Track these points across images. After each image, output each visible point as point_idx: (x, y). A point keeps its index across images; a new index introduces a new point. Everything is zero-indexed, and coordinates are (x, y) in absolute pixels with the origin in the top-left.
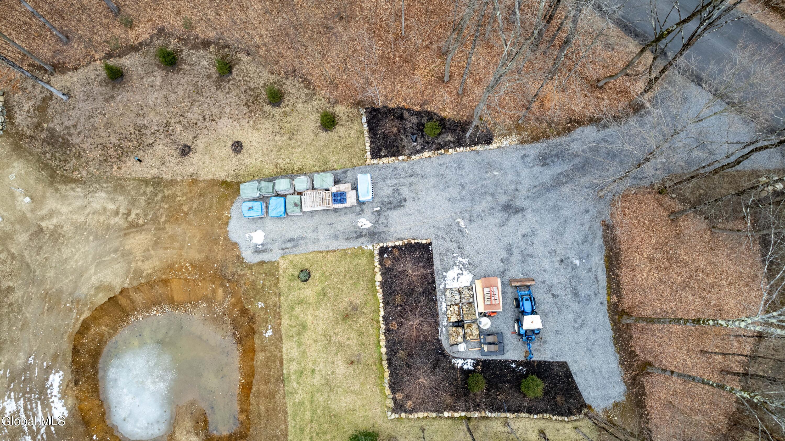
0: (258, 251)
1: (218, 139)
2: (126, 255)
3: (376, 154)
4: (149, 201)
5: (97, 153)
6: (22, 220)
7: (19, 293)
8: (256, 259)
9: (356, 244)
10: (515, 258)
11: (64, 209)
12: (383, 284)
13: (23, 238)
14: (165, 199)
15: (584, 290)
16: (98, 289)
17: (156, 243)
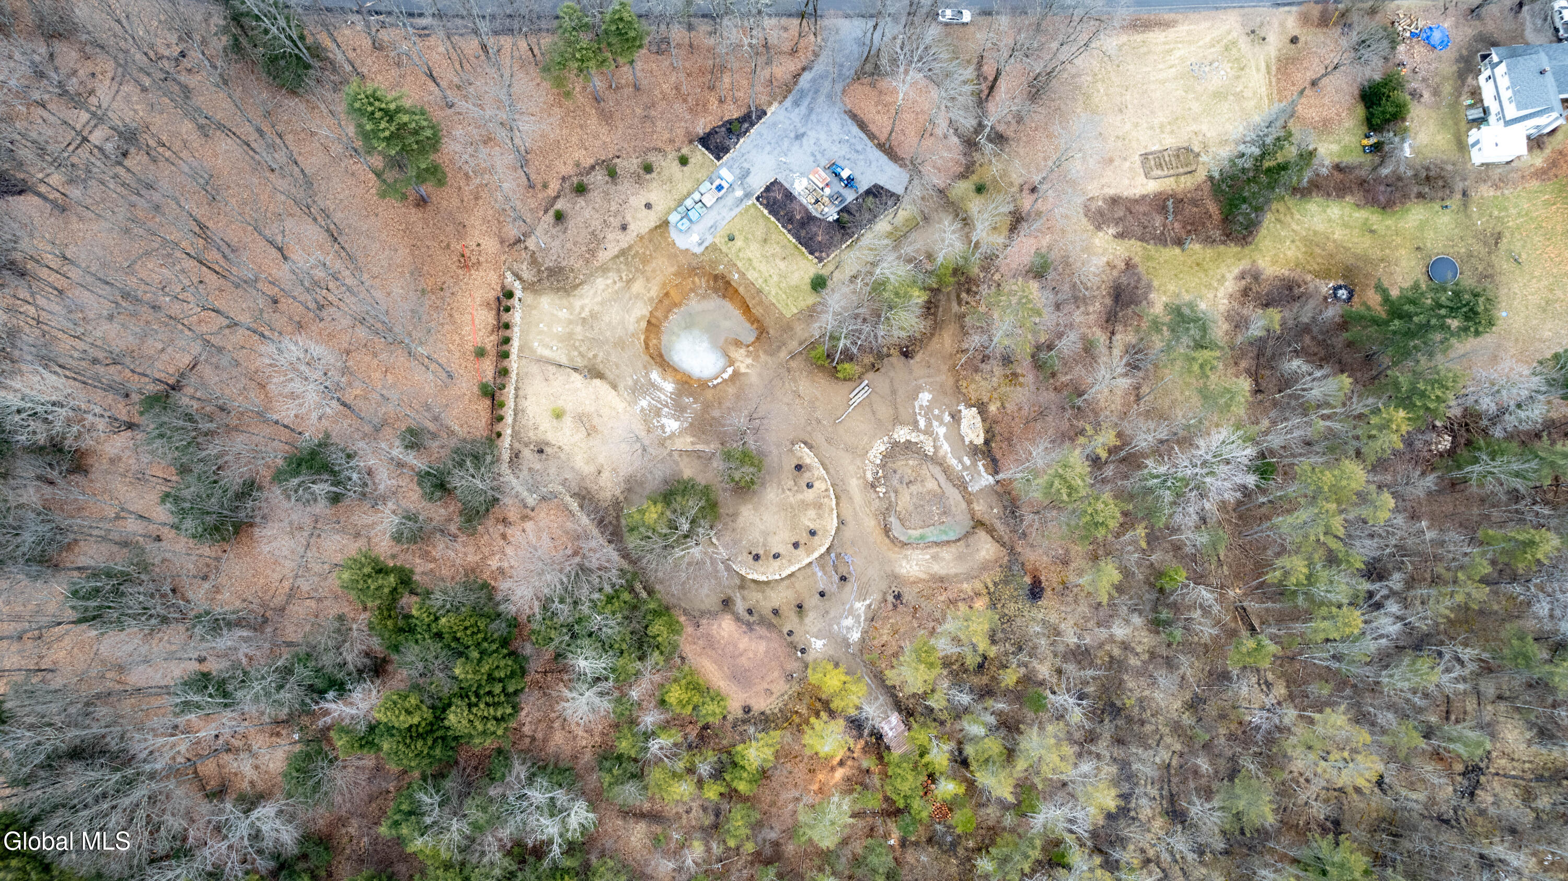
0: (700, 244)
1: (636, 210)
2: (637, 296)
3: (719, 158)
4: (627, 264)
5: (581, 262)
6: (570, 322)
7: (601, 354)
8: (702, 248)
9: (743, 206)
10: (819, 156)
11: (587, 301)
12: (770, 213)
13: (579, 329)
14: (634, 257)
15: (859, 148)
16: (638, 322)
17: (648, 280)
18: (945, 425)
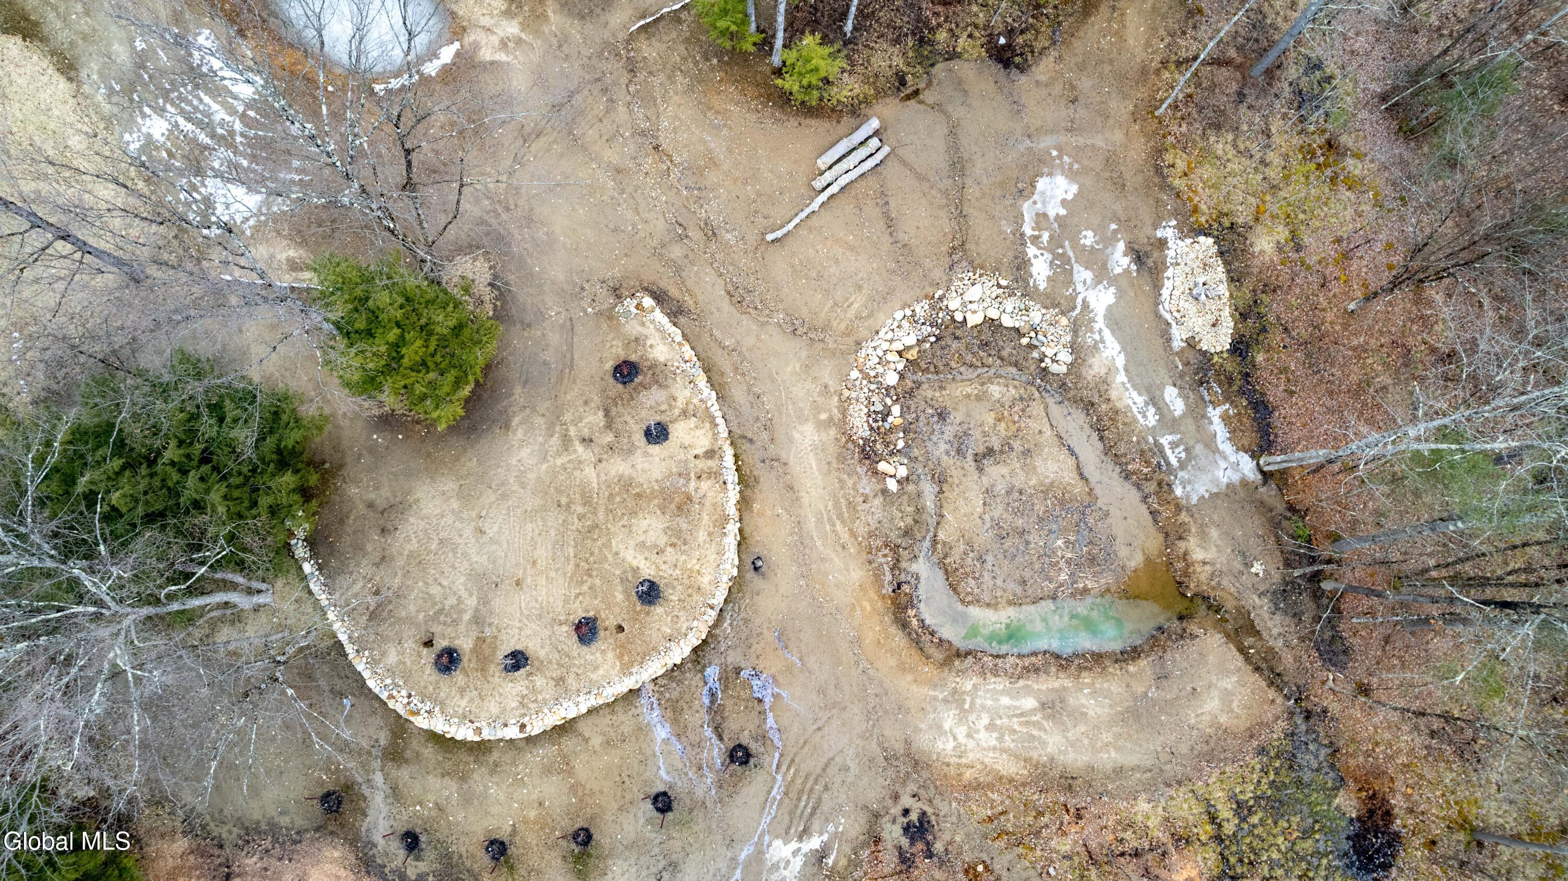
18: (1114, 281)
